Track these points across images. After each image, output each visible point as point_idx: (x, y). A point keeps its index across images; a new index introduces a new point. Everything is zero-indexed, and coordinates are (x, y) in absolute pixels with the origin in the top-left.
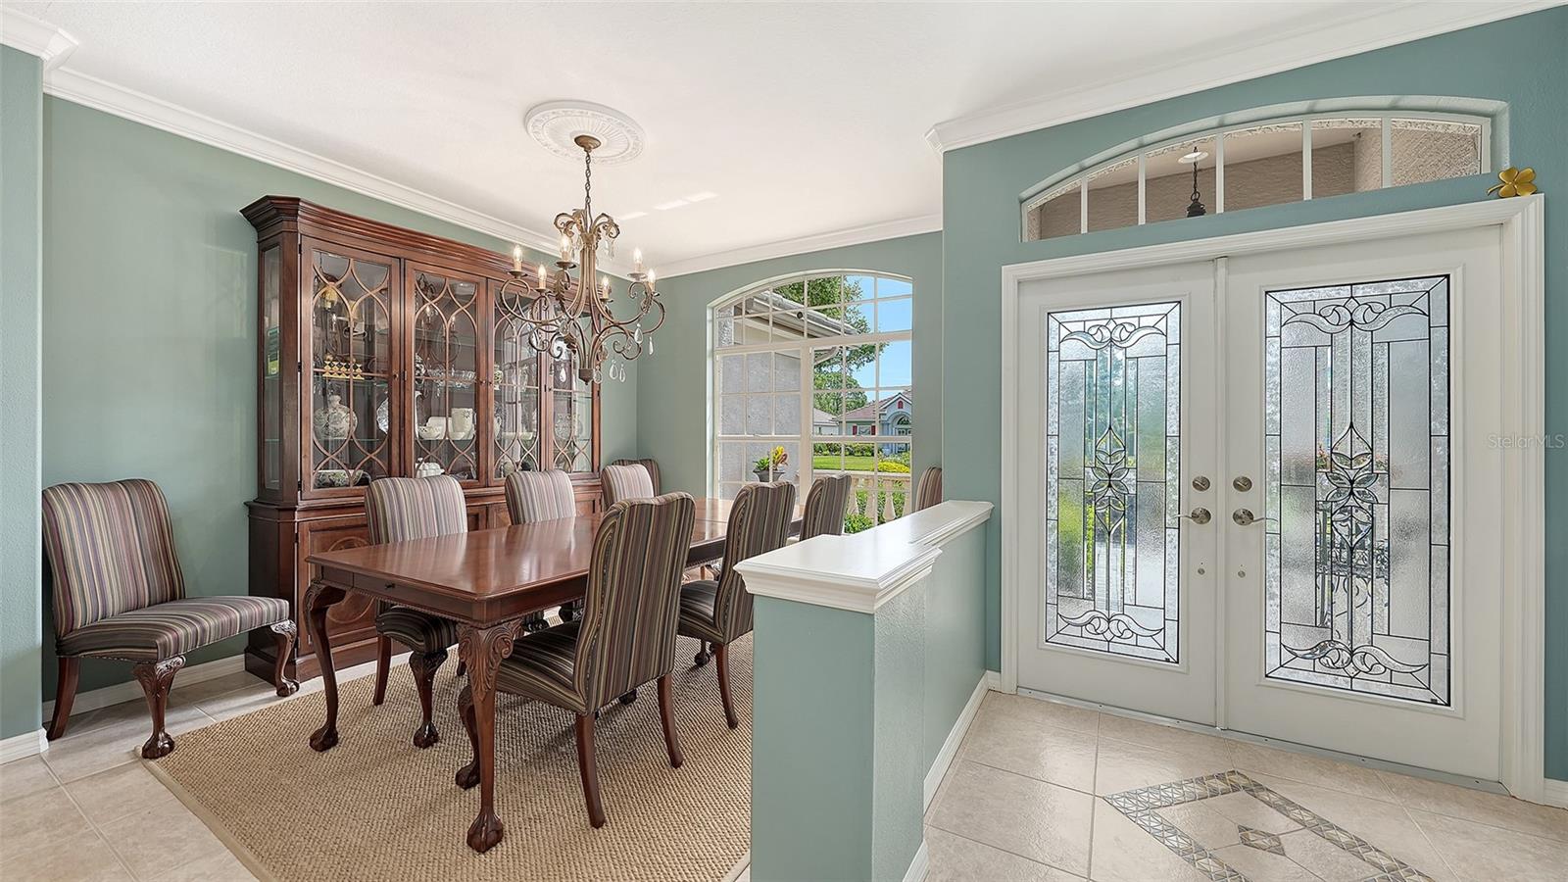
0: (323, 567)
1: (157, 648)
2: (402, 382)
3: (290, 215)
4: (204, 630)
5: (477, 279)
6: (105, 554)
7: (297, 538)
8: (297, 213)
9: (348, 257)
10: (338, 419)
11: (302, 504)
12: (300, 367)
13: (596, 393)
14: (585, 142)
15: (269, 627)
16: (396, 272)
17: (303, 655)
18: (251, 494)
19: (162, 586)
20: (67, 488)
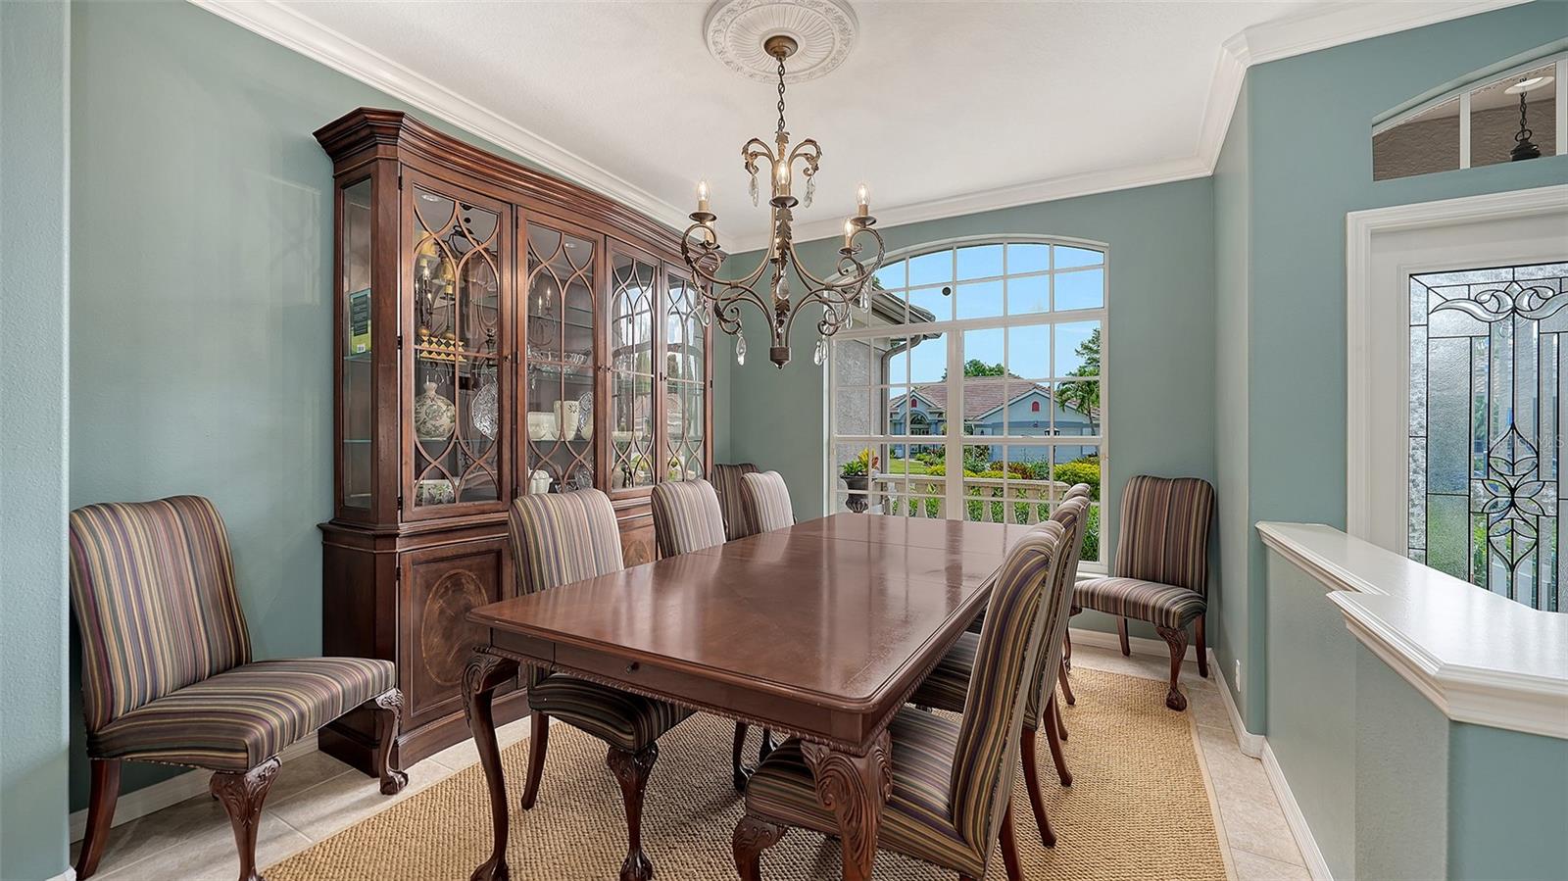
0: (492, 629)
1: (247, 751)
2: (514, 365)
3: (388, 136)
4: (302, 715)
5: (594, 235)
6: (153, 605)
7: (399, 574)
8: (398, 135)
9: (453, 198)
10: (437, 415)
11: (404, 528)
12: (400, 343)
13: (708, 384)
14: (778, 47)
15: (374, 700)
16: (507, 221)
17: (406, 732)
18: (325, 514)
19: (225, 648)
20: (98, 509)
